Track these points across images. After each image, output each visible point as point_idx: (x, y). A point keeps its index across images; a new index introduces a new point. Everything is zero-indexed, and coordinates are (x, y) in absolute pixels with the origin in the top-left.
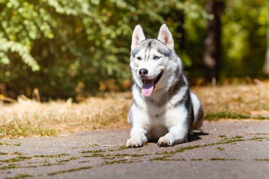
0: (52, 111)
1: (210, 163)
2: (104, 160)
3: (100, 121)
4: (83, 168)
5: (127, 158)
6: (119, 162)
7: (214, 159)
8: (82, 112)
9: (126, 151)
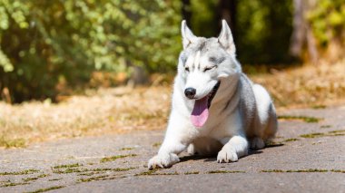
0: (24, 115)
1: (208, 177)
2: (80, 177)
3: (81, 126)
4: (53, 188)
5: (108, 172)
6: (97, 179)
7: (212, 172)
8: (60, 116)
9: (106, 165)
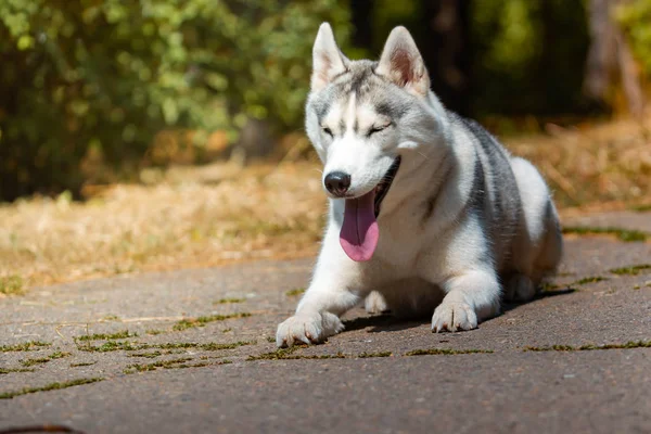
1: (412, 364)
2: (132, 360)
3: (132, 250)
4: (79, 382)
5: (191, 352)
6: (168, 365)
7: (421, 353)
8: (89, 228)
9: (187, 336)
